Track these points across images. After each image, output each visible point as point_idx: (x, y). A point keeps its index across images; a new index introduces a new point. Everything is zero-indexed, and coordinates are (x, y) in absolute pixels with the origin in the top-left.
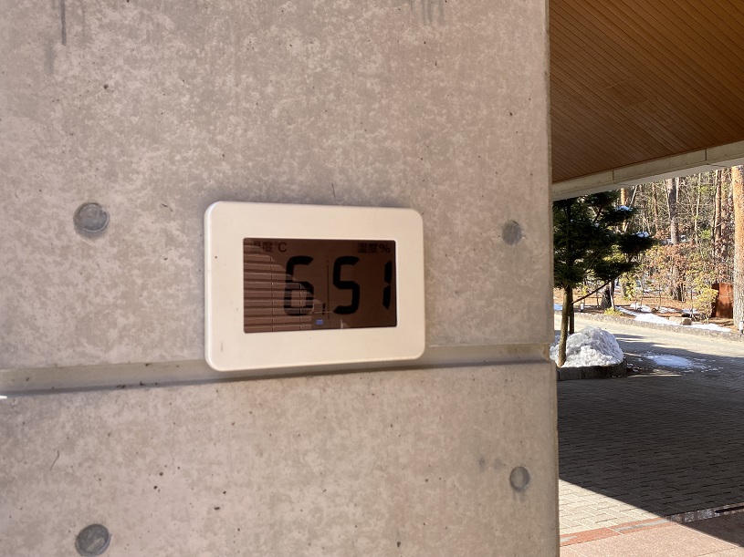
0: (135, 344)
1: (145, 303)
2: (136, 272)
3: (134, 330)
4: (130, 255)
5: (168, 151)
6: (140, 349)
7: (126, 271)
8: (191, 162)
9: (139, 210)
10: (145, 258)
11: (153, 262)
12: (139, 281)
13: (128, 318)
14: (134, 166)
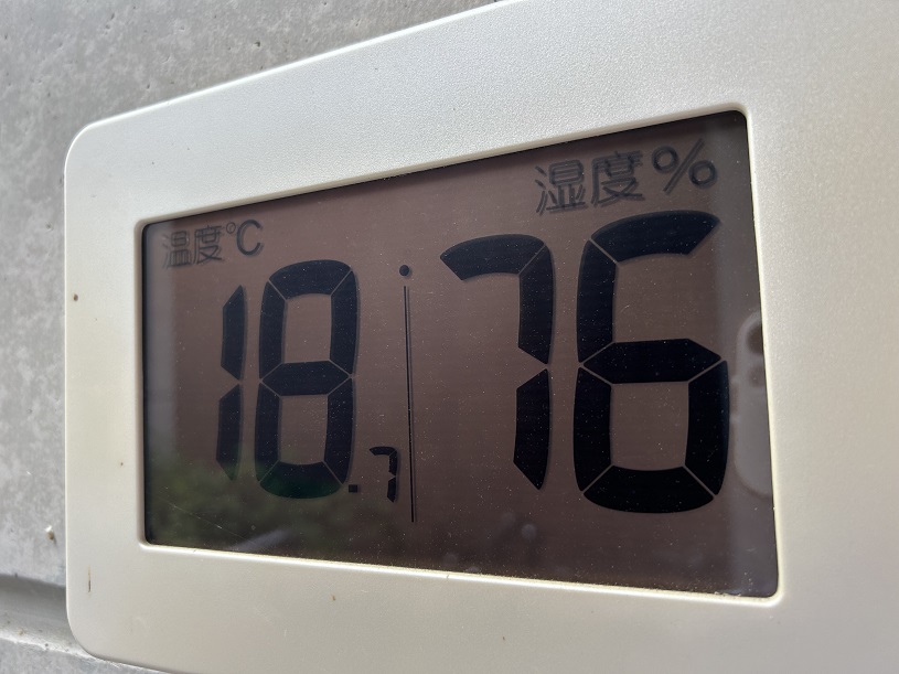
0: (21, 531)
1: (36, 429)
2: (22, 353)
3: (20, 497)
4: (15, 311)
5: (75, 40)
6: (28, 545)
7: (9, 350)
8: (112, 50)
9: (28, 202)
10: (35, 317)
11: (47, 325)
12: (28, 375)
13: (10, 466)
14: (22, 98)
